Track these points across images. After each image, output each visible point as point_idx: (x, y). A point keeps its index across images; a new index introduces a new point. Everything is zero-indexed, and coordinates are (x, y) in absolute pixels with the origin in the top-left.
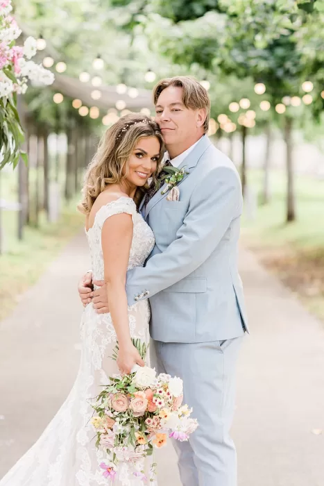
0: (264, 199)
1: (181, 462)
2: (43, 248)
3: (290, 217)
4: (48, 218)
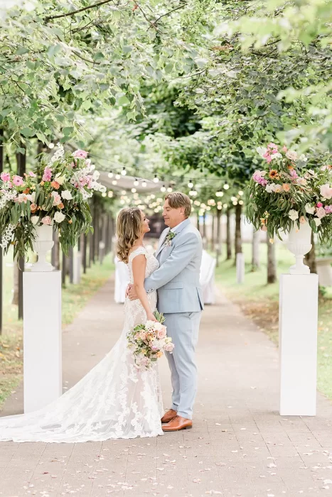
0: (253, 266)
1: (172, 376)
2: (71, 302)
3: (271, 279)
4: (71, 281)
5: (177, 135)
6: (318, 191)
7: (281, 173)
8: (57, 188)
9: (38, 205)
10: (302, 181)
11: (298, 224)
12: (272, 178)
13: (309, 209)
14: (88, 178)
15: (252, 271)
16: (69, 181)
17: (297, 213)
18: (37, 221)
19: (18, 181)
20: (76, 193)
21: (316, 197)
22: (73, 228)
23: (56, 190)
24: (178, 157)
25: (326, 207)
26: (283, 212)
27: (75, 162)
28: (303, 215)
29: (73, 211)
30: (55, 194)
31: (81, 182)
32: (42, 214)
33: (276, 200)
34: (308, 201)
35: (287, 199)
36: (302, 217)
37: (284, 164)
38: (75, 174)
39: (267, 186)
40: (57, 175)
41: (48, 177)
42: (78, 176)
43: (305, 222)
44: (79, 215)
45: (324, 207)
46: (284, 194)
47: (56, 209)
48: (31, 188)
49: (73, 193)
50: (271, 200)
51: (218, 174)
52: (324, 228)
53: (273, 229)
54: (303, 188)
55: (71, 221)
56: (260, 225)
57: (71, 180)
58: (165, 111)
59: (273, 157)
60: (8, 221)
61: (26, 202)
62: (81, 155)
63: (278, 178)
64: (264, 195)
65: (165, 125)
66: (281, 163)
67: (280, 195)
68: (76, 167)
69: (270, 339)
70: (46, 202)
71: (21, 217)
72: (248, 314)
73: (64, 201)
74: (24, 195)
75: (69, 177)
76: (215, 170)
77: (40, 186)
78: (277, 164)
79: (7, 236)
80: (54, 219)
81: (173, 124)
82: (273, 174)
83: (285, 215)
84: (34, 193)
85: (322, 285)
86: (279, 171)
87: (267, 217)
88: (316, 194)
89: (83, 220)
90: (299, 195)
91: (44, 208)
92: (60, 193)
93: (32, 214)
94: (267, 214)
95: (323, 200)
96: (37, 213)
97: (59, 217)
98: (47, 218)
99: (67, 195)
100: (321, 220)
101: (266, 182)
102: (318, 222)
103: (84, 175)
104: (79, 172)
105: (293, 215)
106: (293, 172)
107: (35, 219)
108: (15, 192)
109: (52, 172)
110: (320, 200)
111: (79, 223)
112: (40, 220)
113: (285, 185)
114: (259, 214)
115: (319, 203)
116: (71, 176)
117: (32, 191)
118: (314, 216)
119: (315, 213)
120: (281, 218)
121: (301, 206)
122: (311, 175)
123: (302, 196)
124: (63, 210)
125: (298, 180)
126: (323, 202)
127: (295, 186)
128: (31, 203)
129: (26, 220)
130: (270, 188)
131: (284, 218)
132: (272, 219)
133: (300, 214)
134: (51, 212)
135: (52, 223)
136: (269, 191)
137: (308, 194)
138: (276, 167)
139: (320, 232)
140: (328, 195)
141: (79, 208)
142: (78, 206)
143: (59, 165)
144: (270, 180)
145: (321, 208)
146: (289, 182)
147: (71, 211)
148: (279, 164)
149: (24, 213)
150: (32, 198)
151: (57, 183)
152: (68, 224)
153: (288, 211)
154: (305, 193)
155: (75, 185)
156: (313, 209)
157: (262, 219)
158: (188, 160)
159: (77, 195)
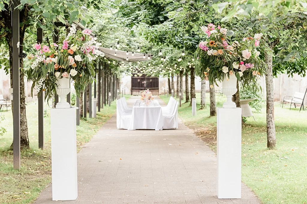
3: (213, 113)
5: (153, 23)
6: (241, 54)
7: (217, 42)
8: (72, 54)
9: (59, 65)
10: (231, 48)
11: (228, 76)
12: (211, 46)
13: (235, 66)
14: (92, 47)
15: (201, 109)
16: (80, 49)
17: (227, 68)
18: (59, 75)
19: (46, 49)
20: (84, 57)
21: (239, 58)
22: (83, 79)
23: (71, 55)
24: (153, 37)
25: (246, 64)
26: (218, 68)
27: (83, 37)
28: (231, 69)
29: (83, 69)
30: (70, 58)
31: (88, 49)
32: (62, 70)
33: (214, 60)
34: (235, 61)
35: (221, 60)
36: (231, 71)
37: (219, 37)
38: (84, 44)
39: (208, 51)
40: (72, 45)
41: (66, 46)
42: (85, 46)
43: (233, 75)
44: (87, 71)
45: (245, 64)
46: (219, 56)
47: (71, 67)
48: (55, 54)
49: (82, 57)
50: (211, 61)
51: (179, 48)
52: (245, 78)
53: (212, 79)
54: (232, 52)
55: (81, 75)
56: (204, 76)
57: (81, 49)
58: (145, 9)
59: (211, 32)
60: (39, 76)
61: (51, 63)
62: (88, 32)
63: (215, 46)
64: (206, 57)
65: (145, 17)
66: (217, 36)
67: (217, 57)
68: (84, 40)
69: (212, 150)
70: (65, 63)
71: (48, 73)
72: (199, 135)
73: (77, 62)
74: (50, 58)
75: (80, 47)
76: (177, 45)
77: (61, 53)
78: (214, 37)
79: (39, 86)
80: (70, 74)
81: (150, 17)
82: (212, 43)
83: (220, 69)
84: (57, 57)
85: (244, 116)
86: (216, 42)
87: (208, 71)
88: (239, 56)
89: (89, 74)
90: (229, 56)
91: (63, 67)
92: (74, 57)
93: (55, 71)
94: (208, 69)
95: (244, 60)
96: (59, 70)
97: (74, 72)
98: (65, 73)
99: (78, 58)
100: (243, 73)
101: (208, 48)
102: (241, 74)
103: (90, 45)
104: (86, 43)
105: (225, 70)
106: (225, 42)
107: (58, 74)
108: (44, 56)
109: (68, 43)
110: (242, 60)
111: (87, 76)
112: (61, 74)
113: (219, 50)
114: (203, 69)
115: (241, 62)
116: (81, 46)
117: (55, 56)
118: (238, 70)
119: (239, 68)
120: (217, 71)
121: (230, 64)
122: (237, 44)
123: (231, 57)
124: (76, 68)
125: (228, 47)
126: (244, 61)
127: (226, 51)
128: (55, 64)
129: (52, 75)
130: (210, 52)
131: (219, 71)
132: (211, 73)
133: (230, 69)
134: (68, 69)
135: (69, 77)
136: (210, 54)
137: (234, 56)
138: (214, 39)
139: (242, 81)
140: (247, 57)
141: (87, 67)
142: (86, 65)
143: (73, 39)
144: (210, 48)
145: (243, 65)
146: (222, 48)
147: (82, 68)
148: (216, 37)
149: (50, 71)
150: (55, 60)
151: (71, 50)
152: (80, 77)
153: (222, 68)
154: (232, 56)
155: (84, 52)
156: (238, 65)
157: (205, 73)
158: (160, 39)
159: (85, 58)
